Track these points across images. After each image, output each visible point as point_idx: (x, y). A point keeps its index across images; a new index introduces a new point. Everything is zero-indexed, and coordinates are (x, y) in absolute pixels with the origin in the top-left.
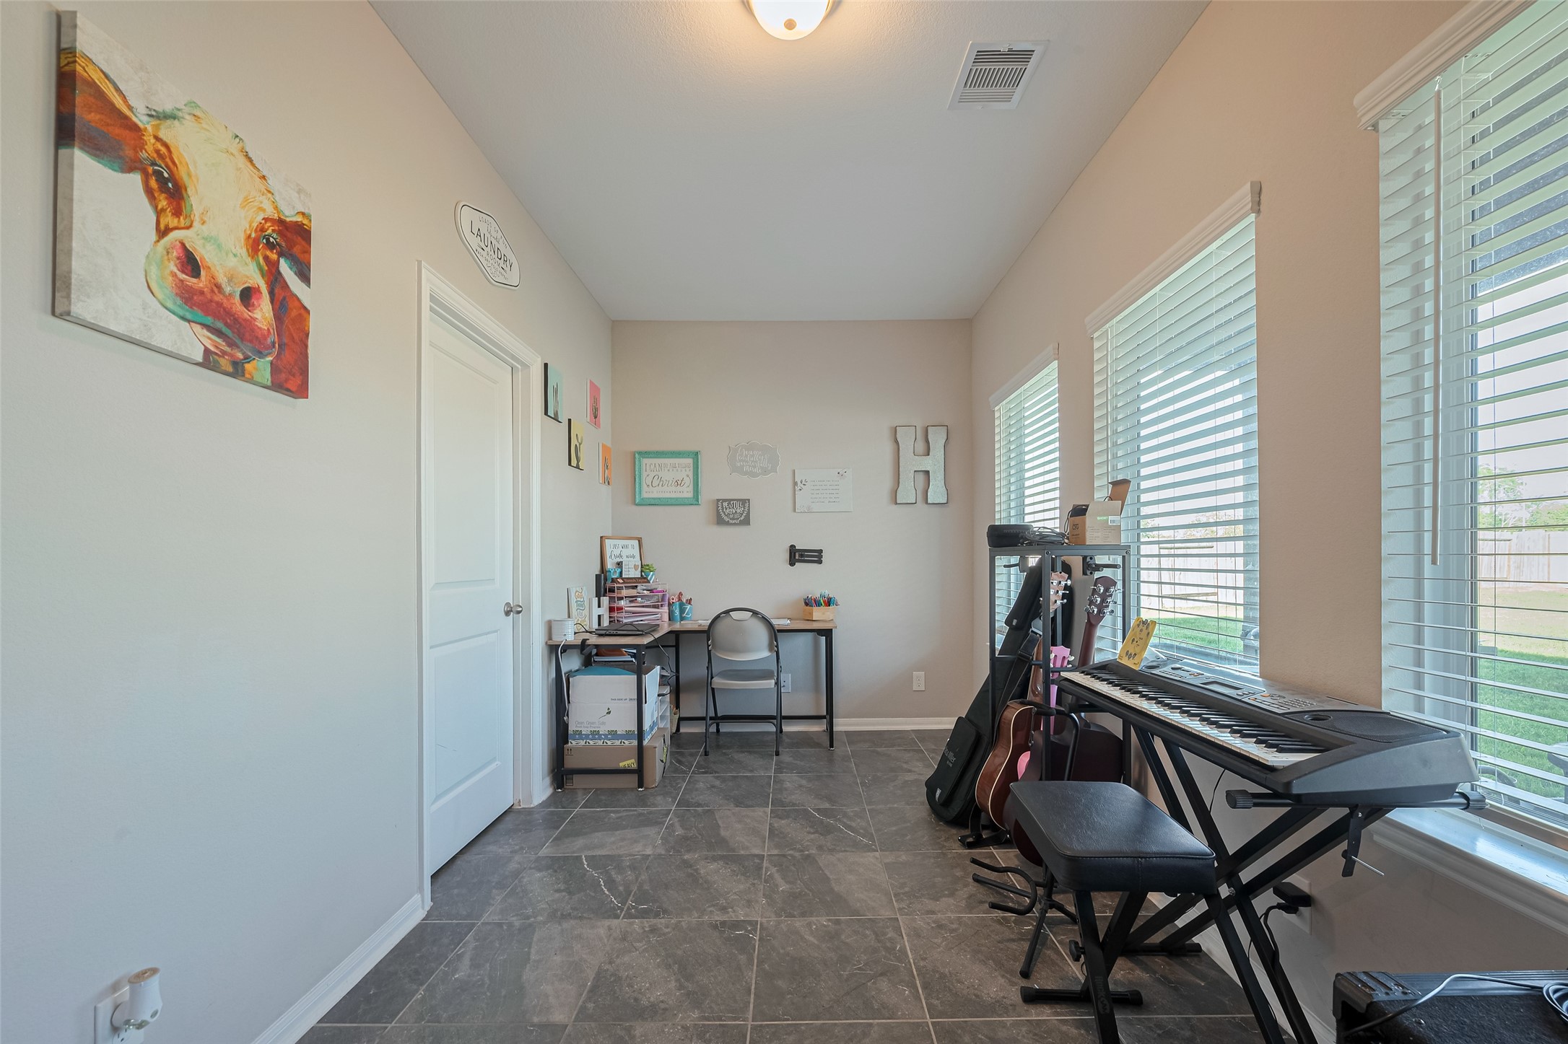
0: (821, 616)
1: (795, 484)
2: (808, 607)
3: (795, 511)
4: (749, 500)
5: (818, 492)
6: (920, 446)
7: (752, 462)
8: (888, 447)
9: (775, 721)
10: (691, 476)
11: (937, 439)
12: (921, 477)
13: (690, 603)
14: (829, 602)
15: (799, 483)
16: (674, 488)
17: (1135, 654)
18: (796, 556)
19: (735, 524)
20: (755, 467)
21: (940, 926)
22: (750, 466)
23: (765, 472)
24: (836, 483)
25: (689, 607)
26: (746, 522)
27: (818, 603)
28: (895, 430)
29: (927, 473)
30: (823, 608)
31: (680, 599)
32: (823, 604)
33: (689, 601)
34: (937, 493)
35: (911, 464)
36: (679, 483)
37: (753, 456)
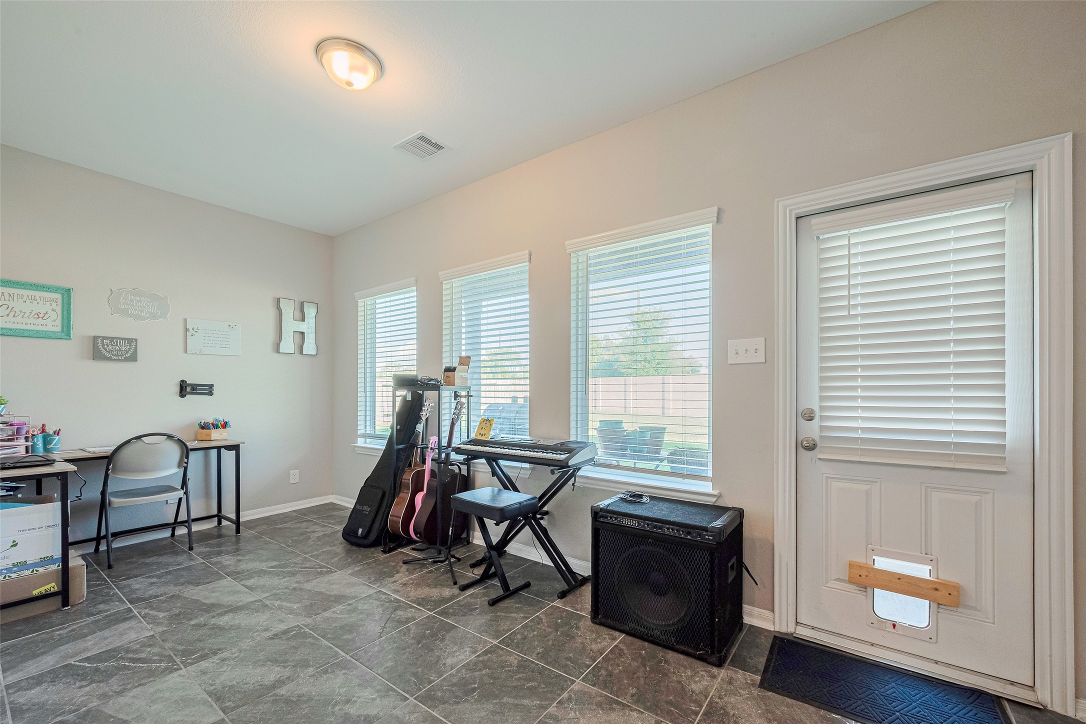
0: (218, 437)
1: (187, 330)
2: (205, 430)
3: (186, 352)
4: (136, 340)
5: (209, 338)
6: (298, 314)
7: (139, 306)
8: (272, 312)
9: (187, 524)
10: (59, 309)
11: (311, 312)
12: (298, 336)
13: (58, 435)
14: (225, 425)
15: (191, 330)
16: (32, 321)
17: (485, 434)
18: (184, 389)
19: (119, 360)
20: (142, 311)
21: (405, 584)
22: (136, 310)
23: (154, 317)
24: (228, 333)
25: (57, 438)
26: (133, 358)
27: (215, 426)
28: (278, 300)
29: (303, 333)
30: (220, 430)
31: (43, 431)
32: (221, 427)
33: (57, 433)
34: (310, 347)
35: (291, 325)
36: (41, 316)
37: (140, 301)
